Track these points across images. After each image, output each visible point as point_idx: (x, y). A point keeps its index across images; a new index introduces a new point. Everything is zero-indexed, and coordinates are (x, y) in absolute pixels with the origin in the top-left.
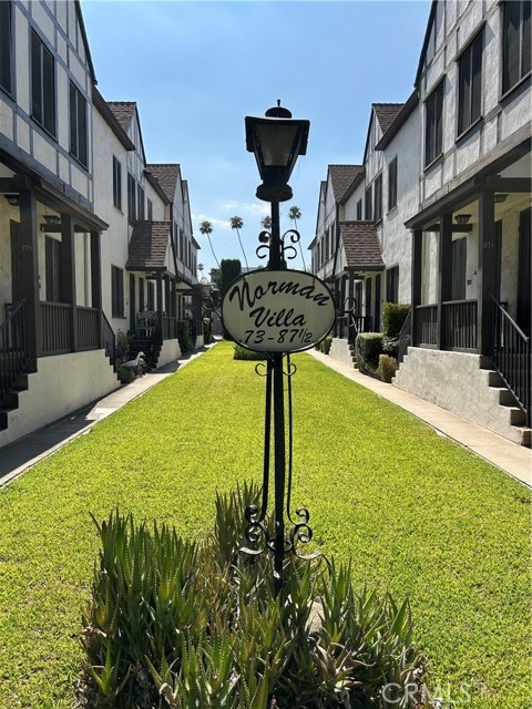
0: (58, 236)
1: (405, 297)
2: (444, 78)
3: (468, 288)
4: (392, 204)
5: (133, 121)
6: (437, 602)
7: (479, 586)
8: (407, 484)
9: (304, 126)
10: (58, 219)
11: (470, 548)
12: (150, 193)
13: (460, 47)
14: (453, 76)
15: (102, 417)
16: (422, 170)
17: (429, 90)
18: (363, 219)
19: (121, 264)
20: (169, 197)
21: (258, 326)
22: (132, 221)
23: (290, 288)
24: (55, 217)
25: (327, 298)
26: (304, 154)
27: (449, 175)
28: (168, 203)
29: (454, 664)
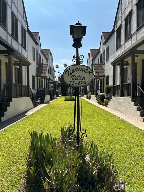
0: (18, 67)
1: (111, 84)
2: (121, 25)
3: (128, 81)
4: (107, 59)
5: (38, 37)
6: (120, 158)
7: (132, 155)
8: (112, 130)
9: (85, 27)
10: (18, 62)
11: (129, 146)
12: (42, 56)
13: (126, 16)
14: (124, 24)
15: (29, 115)
16: (115, 49)
17: (117, 28)
18: (99, 63)
19: (35, 75)
20: (47, 57)
21: (73, 80)
22: (37, 63)
23: (81, 70)
24: (17, 61)
25: (91, 73)
26: (85, 36)
27: (123, 50)
28: (47, 59)
29: (125, 173)
